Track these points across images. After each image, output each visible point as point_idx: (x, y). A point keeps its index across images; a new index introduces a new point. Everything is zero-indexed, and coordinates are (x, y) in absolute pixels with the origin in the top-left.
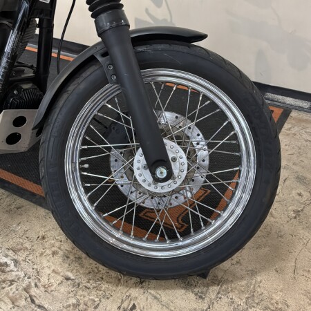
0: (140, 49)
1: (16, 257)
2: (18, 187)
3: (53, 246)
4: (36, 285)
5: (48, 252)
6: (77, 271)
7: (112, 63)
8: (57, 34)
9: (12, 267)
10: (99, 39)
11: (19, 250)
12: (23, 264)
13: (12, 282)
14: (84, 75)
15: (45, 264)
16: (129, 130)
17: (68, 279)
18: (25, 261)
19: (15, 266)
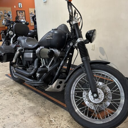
0: (92, 65)
1: (55, 119)
2: (57, 102)
3: (65, 118)
4: (59, 127)
5: (64, 119)
6: (71, 125)
7: (85, 68)
8: (72, 63)
9: (54, 121)
10: (82, 63)
11: (56, 118)
12: (57, 121)
13: (53, 125)
14: (78, 71)
15: (62, 122)
16: (88, 85)
17: (68, 127)
18: (57, 120)
19: (55, 121)
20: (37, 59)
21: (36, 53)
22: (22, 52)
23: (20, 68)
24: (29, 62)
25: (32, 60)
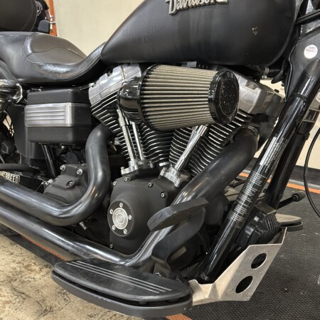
20: (99, 133)
21: (88, 102)
22: (14, 101)
23: (8, 176)
24: (53, 147)
25: (70, 137)
